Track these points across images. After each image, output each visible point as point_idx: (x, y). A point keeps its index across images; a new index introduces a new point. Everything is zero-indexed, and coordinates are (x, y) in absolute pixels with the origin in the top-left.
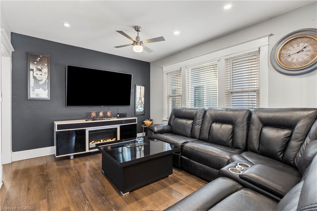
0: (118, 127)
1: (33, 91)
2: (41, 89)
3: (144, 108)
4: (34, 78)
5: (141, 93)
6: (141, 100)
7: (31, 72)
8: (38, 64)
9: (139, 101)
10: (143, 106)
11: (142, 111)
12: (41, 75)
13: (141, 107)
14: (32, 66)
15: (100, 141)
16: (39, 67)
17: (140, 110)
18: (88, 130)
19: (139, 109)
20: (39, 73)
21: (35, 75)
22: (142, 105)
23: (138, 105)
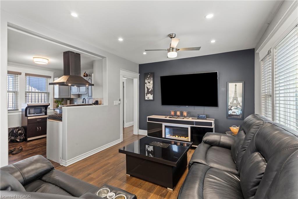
0: (189, 127)
1: (147, 95)
2: (150, 94)
3: (242, 110)
4: (147, 87)
5: (236, 91)
6: (237, 100)
7: (146, 84)
8: (148, 79)
9: (233, 101)
10: (241, 108)
11: (238, 114)
12: (150, 85)
13: (236, 109)
14: (146, 81)
15: (176, 136)
16: (149, 81)
17: (235, 112)
18: (164, 124)
19: (232, 111)
20: (149, 84)
21: (147, 86)
22: (239, 106)
23: (232, 107)
